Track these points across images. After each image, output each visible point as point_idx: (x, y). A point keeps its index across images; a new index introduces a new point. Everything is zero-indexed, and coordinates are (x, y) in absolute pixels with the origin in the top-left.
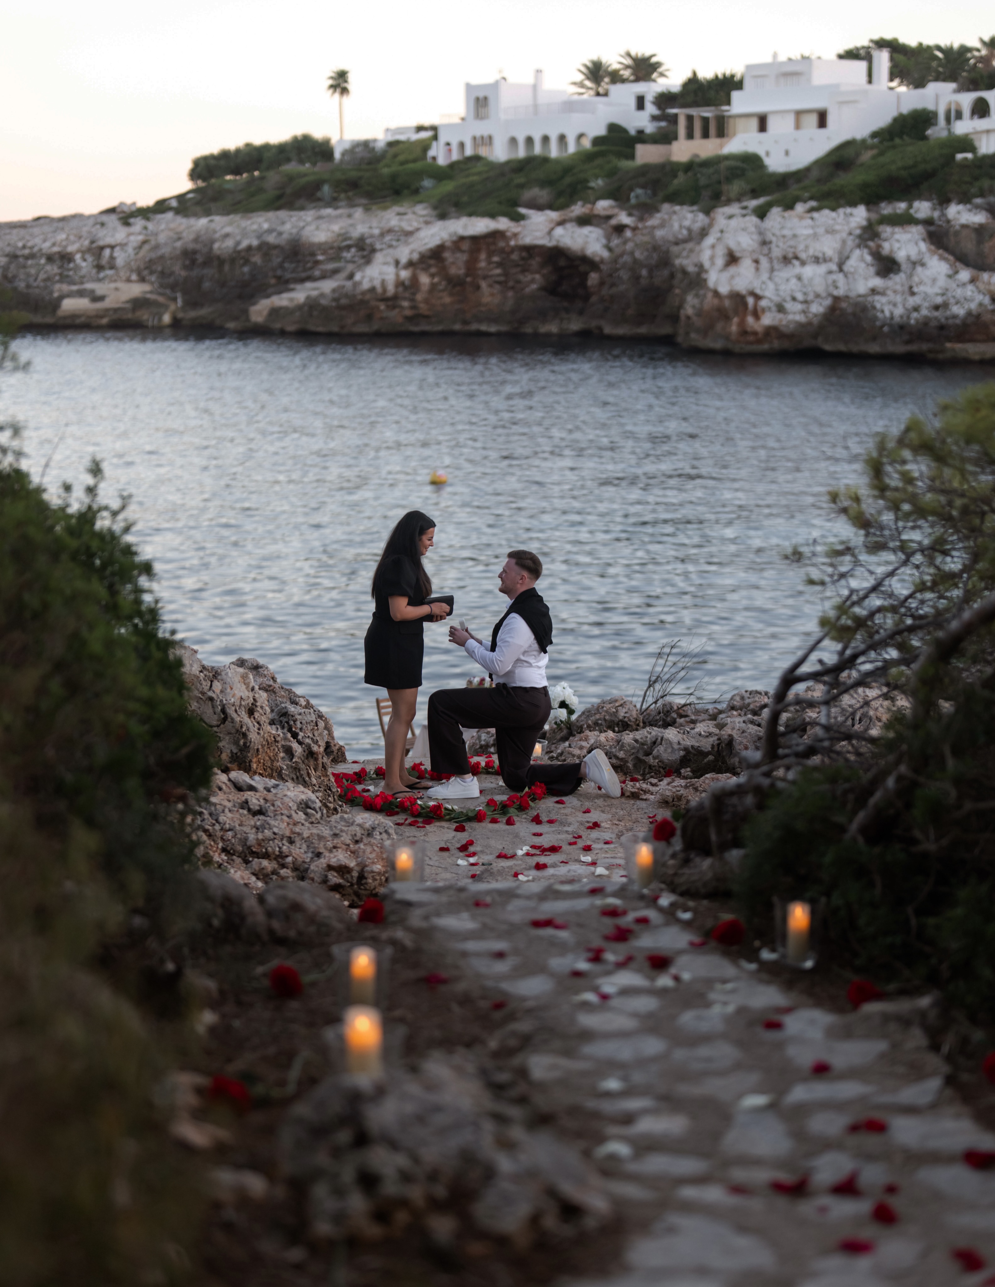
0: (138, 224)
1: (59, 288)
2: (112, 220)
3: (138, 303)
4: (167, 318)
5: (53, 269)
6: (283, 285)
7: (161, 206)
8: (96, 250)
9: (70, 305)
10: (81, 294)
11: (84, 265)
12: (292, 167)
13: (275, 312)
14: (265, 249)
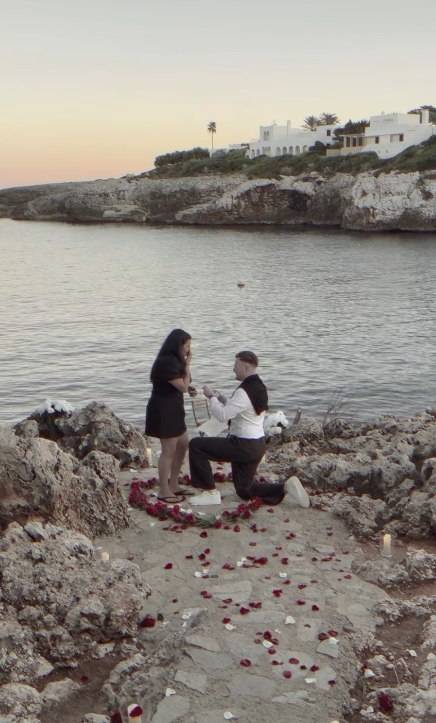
0: (134, 182)
1: (103, 207)
2: (124, 181)
3: (134, 213)
4: (144, 219)
5: (101, 200)
6: (189, 205)
7: (143, 175)
8: (118, 193)
9: (108, 213)
10: (111, 209)
11: (113, 198)
12: (193, 160)
13: (185, 216)
14: (182, 192)
